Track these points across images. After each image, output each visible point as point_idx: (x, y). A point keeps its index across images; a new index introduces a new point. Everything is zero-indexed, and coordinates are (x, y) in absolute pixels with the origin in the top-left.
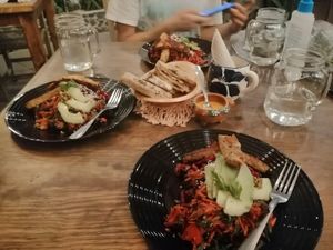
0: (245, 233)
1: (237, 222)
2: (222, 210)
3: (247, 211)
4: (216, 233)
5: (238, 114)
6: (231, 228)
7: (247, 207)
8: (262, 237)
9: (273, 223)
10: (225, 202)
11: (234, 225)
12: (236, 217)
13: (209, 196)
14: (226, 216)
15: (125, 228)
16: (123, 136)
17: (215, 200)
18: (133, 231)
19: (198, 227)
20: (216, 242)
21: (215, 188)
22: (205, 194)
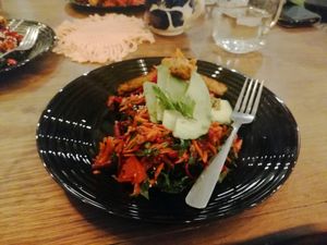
0: (205, 160)
1: (193, 148)
2: (171, 134)
3: (205, 132)
4: (166, 166)
5: (185, 46)
6: (185, 156)
7: (204, 128)
8: (226, 164)
9: (239, 145)
10: (174, 124)
11: (189, 153)
12: (191, 141)
13: (152, 119)
14: (177, 140)
15: (35, 181)
16: (38, 77)
17: (161, 123)
18: (47, 183)
19: (139, 159)
20: (166, 176)
21: (158, 109)
22: (147, 118)
